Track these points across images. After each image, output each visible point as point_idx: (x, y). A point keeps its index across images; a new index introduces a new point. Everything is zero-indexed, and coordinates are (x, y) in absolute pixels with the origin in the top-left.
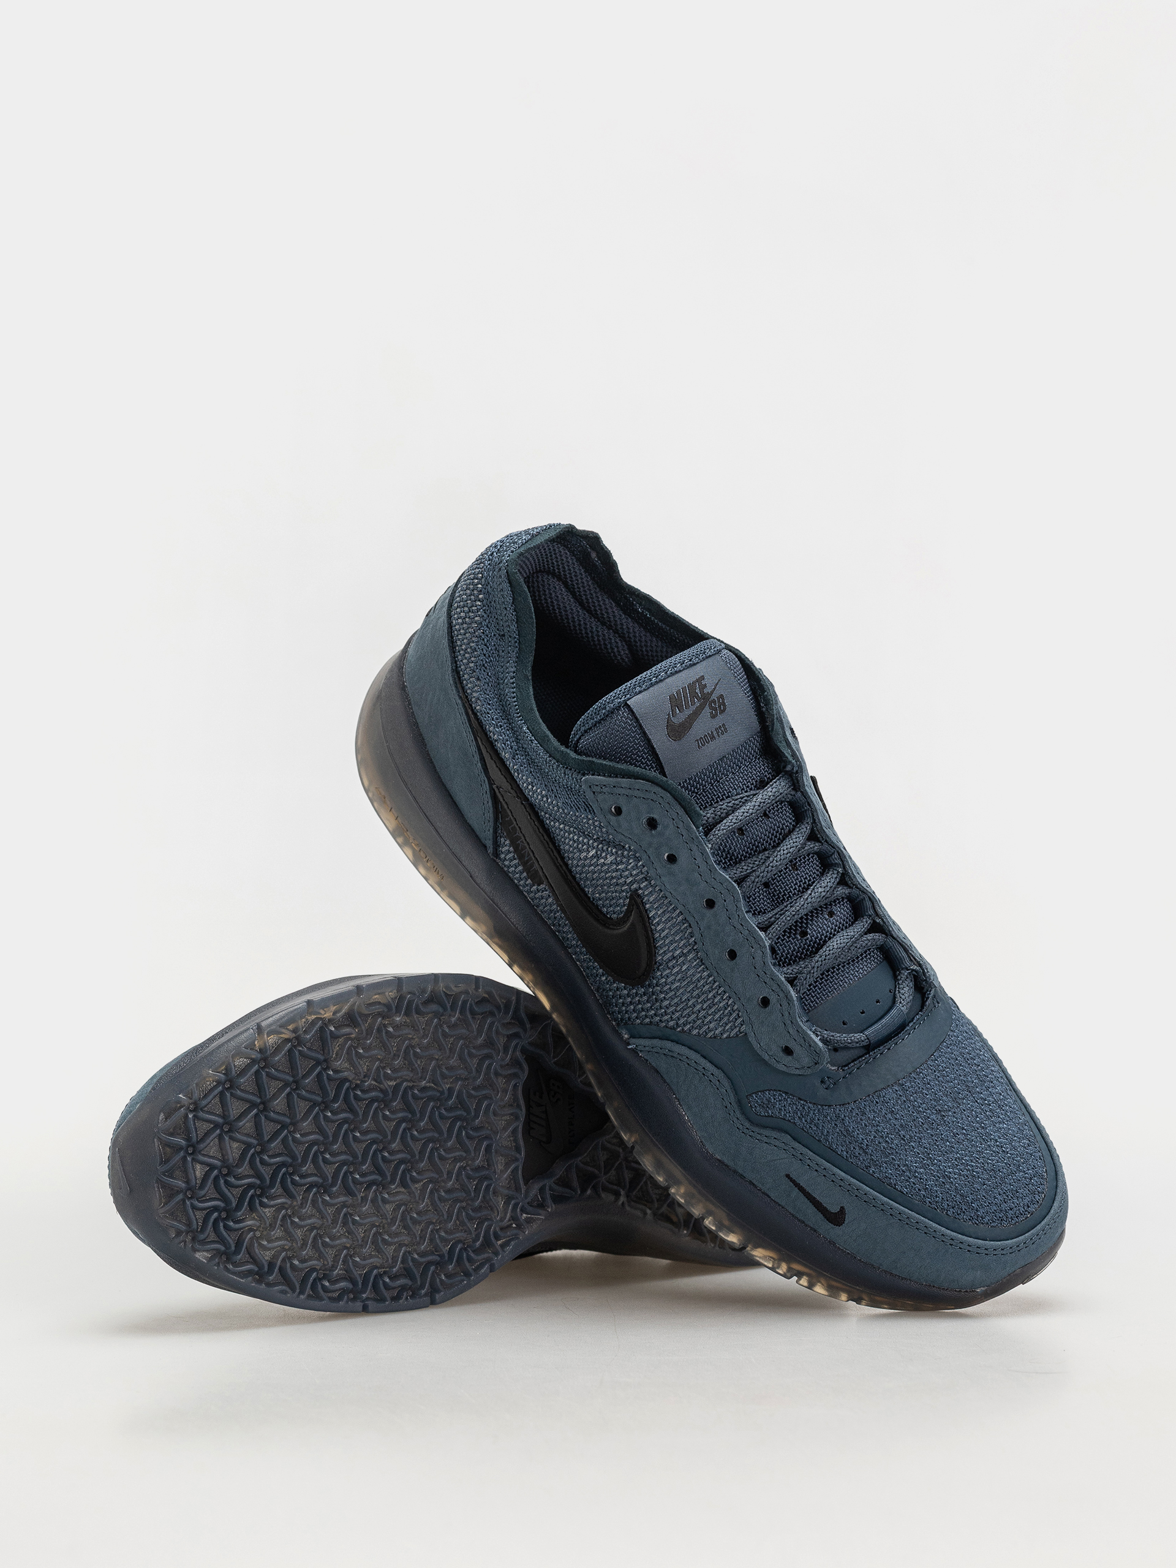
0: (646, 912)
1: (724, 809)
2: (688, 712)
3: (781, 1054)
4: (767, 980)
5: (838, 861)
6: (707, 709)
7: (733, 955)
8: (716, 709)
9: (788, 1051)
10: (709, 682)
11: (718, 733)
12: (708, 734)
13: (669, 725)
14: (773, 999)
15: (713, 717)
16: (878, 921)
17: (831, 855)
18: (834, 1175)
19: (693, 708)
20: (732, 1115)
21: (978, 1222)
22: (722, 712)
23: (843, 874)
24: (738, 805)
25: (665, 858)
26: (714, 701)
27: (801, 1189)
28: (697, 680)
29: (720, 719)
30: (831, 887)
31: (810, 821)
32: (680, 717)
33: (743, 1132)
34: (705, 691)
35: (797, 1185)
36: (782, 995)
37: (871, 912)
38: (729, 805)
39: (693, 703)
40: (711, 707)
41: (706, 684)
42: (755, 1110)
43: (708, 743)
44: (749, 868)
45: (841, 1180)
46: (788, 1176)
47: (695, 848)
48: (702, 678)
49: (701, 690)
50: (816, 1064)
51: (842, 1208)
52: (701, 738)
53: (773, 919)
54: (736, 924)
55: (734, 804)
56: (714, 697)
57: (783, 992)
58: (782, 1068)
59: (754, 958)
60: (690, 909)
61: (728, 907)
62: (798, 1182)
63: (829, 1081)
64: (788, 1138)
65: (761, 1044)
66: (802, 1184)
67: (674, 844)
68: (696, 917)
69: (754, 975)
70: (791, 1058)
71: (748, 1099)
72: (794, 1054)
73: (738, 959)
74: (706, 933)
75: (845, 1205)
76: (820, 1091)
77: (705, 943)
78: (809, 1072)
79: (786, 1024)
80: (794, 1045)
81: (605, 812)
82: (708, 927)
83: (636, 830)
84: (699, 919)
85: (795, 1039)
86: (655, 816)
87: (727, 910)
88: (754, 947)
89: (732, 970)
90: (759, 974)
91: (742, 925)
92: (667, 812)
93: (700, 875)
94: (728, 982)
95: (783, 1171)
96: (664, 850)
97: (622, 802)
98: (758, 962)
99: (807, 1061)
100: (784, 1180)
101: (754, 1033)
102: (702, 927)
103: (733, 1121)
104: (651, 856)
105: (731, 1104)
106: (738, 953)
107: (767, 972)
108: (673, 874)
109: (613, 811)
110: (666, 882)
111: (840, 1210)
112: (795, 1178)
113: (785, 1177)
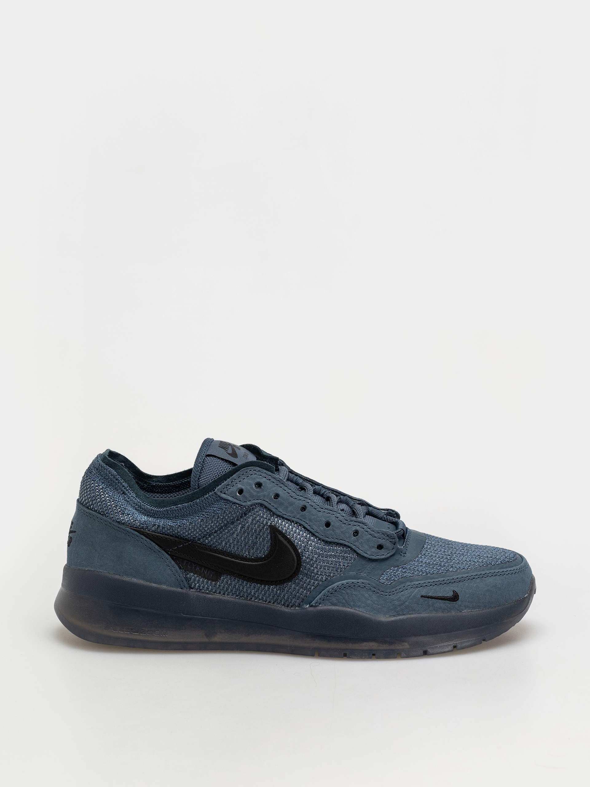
0: (281, 531)
3: (379, 550)
4: (350, 523)
7: (328, 524)
9: (380, 547)
13: (229, 454)
14: (358, 528)
15: (239, 450)
18: (439, 581)
25: (273, 498)
27: (432, 598)
29: (242, 451)
32: (230, 451)
33: (390, 595)
35: (428, 597)
36: (360, 525)
39: (228, 447)
42: (386, 584)
43: (247, 457)
46: (422, 596)
50: (395, 544)
51: (453, 591)
54: (320, 510)
57: (360, 523)
58: (383, 557)
59: (338, 518)
60: (297, 517)
61: (312, 505)
62: (428, 595)
63: (403, 553)
64: (408, 583)
65: (368, 553)
66: (430, 594)
67: (274, 489)
68: (302, 519)
69: (343, 525)
70: (383, 550)
71: (380, 582)
72: (384, 546)
73: (332, 523)
74: (311, 524)
75: (453, 589)
76: (403, 559)
77: (313, 528)
78: (394, 551)
79: (372, 534)
80: (381, 542)
81: (235, 497)
82: (310, 520)
83: (255, 493)
84: (304, 519)
85: (380, 538)
86: (258, 480)
87: (312, 506)
88: (334, 514)
89: (333, 530)
90: (345, 523)
91: (322, 508)
92: (261, 475)
93: (292, 497)
94: (335, 538)
95: (419, 596)
96: (271, 494)
97: (240, 486)
98: (341, 518)
99: (390, 546)
100: (422, 600)
101: (362, 550)
102: (308, 522)
103: (382, 595)
104: (268, 501)
105: (375, 588)
106: (330, 521)
107: (347, 519)
108: (281, 504)
109: (238, 494)
110: (281, 511)
111: (454, 593)
112: (426, 595)
113: (421, 598)
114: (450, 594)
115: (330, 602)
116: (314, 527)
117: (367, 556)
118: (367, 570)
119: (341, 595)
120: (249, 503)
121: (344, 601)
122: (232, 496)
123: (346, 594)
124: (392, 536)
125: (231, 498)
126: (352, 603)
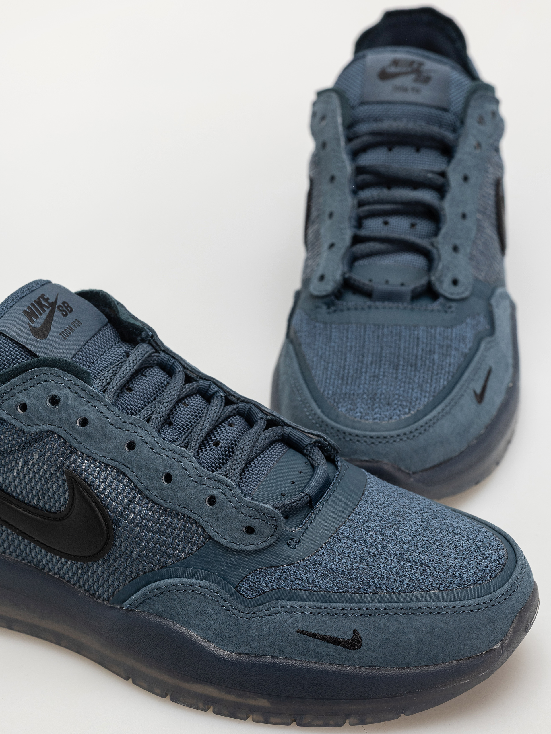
0: (85, 481)
1: (107, 376)
2: (42, 318)
3: (246, 536)
4: (205, 481)
5: (216, 389)
6: (57, 313)
7: (168, 478)
8: (64, 311)
9: (250, 530)
10: (50, 296)
11: (75, 326)
12: (67, 328)
13: (34, 330)
14: (216, 492)
15: (65, 315)
16: (269, 417)
17: (210, 387)
18: (335, 608)
19: (45, 315)
20: (231, 609)
21: (466, 586)
22: (71, 311)
23: (225, 397)
25: (78, 425)
26: (60, 307)
27: (315, 636)
29: (71, 317)
30: (220, 408)
31: (180, 369)
32: (39, 323)
33: (247, 619)
34: (50, 301)
35: (310, 635)
36: (222, 487)
37: (261, 415)
38: (110, 372)
39: (44, 311)
40: (60, 311)
42: (247, 596)
43: (70, 334)
45: (342, 609)
46: (299, 632)
47: (97, 404)
50: (276, 528)
51: (354, 631)
52: (63, 332)
54: (158, 451)
56: (59, 304)
57: (222, 483)
58: (252, 548)
59: (186, 470)
60: (118, 459)
61: (147, 441)
62: (309, 631)
63: (293, 541)
64: (284, 602)
65: (226, 538)
66: (313, 630)
67: (81, 408)
68: (126, 464)
69: (192, 484)
70: (254, 536)
71: (237, 590)
72: (255, 530)
73: (174, 478)
74: (140, 473)
75: (356, 627)
76: (291, 552)
77: (142, 481)
78: (274, 539)
79: (237, 508)
80: (253, 522)
81: (14, 415)
82: (139, 467)
83: (45, 414)
84: (129, 464)
85: (250, 517)
86: (54, 392)
87: (147, 444)
88: (181, 461)
89: (174, 490)
90: (196, 481)
91: (164, 449)
92: (62, 384)
93: (113, 425)
94: (176, 503)
95: (293, 630)
96: (74, 418)
97: (23, 398)
98: (191, 471)
99: (268, 530)
100: (298, 637)
101: (216, 532)
102: (134, 470)
103: (234, 614)
104: (67, 429)
105: (225, 601)
106: (172, 473)
107: (201, 474)
108: (89, 436)
109: (19, 410)
110: (89, 447)
111: (354, 634)
112: (305, 630)
113: (297, 633)
114: (348, 636)
115: (152, 609)
116: (145, 481)
117: (223, 544)
118: (222, 565)
119: (170, 602)
120: (35, 429)
121: (173, 612)
122: (9, 412)
123: (178, 601)
124: (273, 516)
125: (6, 415)
126: (185, 619)
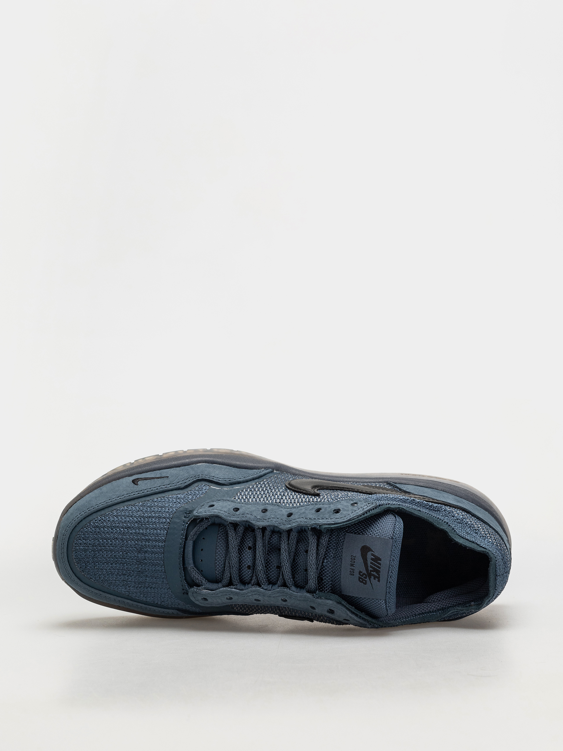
2: (369, 561)
8: (362, 576)
10: (374, 581)
11: (352, 569)
12: (354, 564)
15: (360, 572)
19: (369, 564)
24: (318, 557)
26: (366, 578)
28: (379, 577)
29: (357, 575)
30: (259, 575)
32: (369, 556)
34: (372, 577)
39: (371, 567)
40: (364, 574)
41: (375, 580)
43: (351, 562)
44: (291, 543)
48: (379, 581)
49: (373, 575)
52: (355, 560)
53: (264, 538)
55: (320, 555)
56: (367, 579)
